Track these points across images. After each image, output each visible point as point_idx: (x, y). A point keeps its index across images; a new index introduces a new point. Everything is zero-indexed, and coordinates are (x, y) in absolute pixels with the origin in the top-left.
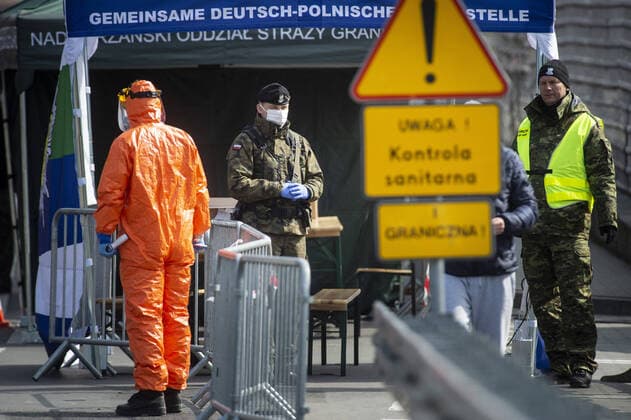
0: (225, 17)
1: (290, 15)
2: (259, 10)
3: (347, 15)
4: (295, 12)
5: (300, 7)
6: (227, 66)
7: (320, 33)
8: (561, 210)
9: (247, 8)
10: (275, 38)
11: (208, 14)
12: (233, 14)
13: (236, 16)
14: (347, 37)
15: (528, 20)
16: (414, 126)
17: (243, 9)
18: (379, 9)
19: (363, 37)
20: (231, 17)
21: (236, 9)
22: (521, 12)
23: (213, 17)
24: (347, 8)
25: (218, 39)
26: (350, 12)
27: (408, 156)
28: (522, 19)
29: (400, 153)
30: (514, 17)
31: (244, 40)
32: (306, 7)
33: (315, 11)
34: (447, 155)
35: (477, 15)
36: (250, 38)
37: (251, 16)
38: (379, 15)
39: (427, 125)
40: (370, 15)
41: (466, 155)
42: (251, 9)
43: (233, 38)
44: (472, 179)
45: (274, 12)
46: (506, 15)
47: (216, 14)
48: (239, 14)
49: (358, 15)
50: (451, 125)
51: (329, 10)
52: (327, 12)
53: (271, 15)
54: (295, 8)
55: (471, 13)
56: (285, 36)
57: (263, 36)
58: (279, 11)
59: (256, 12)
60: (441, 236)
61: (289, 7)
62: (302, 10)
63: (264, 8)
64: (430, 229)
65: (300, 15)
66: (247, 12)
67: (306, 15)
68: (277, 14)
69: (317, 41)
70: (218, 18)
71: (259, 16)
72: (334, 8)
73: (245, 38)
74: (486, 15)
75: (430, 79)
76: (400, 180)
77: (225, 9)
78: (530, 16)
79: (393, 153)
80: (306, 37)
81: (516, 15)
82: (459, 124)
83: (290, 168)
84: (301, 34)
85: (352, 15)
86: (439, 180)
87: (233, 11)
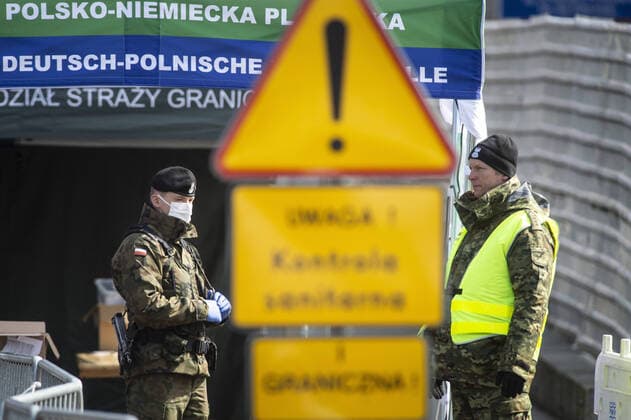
0: (22, 69)
1: (113, 67)
2: (71, 59)
3: (194, 69)
4: (121, 64)
5: (128, 57)
6: (23, 142)
7: (153, 99)
8: (465, 346)
9: (54, 57)
10: (90, 103)
12: (33, 65)
13: (38, 67)
14: (189, 105)
15: (445, 81)
16: (310, 217)
17: (47, 58)
18: (239, 61)
19: (211, 105)
20: (31, 69)
21: (38, 58)
22: (437, 70)
23: (6, 69)
24: (193, 58)
25: (12, 104)
26: (198, 64)
28: (437, 80)
29: (288, 260)
30: (427, 77)
31: (47, 107)
32: (136, 57)
33: (148, 62)
36: (57, 104)
37: (59, 68)
38: (239, 69)
39: (332, 218)
40: (226, 70)
41: (390, 264)
42: (59, 58)
43: (33, 104)
44: (398, 302)
45: (92, 62)
47: (10, 64)
48: (43, 64)
49: (209, 69)
50: (367, 218)
51: (168, 62)
52: (165, 65)
53: (88, 67)
54: (121, 58)
56: (104, 102)
57: (75, 101)
58: (98, 62)
59: (65, 63)
60: (348, 390)
61: (113, 56)
62: (131, 60)
63: (78, 57)
64: (332, 378)
65: (128, 67)
66: (54, 63)
67: (136, 67)
68: (96, 66)
69: (147, 110)
70: (13, 69)
71: (71, 68)
72: (176, 59)
73: (50, 104)
75: (337, 145)
76: (287, 302)
77: (22, 58)
78: (449, 76)
79: (278, 260)
80: (133, 104)
81: (430, 74)
82: (380, 216)
83: (199, 284)
84: (126, 100)
85: (201, 69)
86: (348, 302)
87: (33, 60)
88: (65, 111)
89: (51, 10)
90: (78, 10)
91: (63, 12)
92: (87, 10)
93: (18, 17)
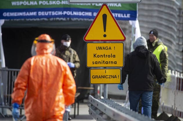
0: (42, 15)
1: (61, 14)
10: (54, 20)
11: (37, 14)
16: (100, 48)
18: (87, 13)
22: (128, 14)
23: (39, 15)
24: (78, 12)
27: (98, 56)
29: (96, 56)
31: (46, 21)
33: (68, 13)
34: (109, 56)
35: (115, 15)
37: (50, 14)
38: (87, 15)
41: (114, 56)
42: (50, 12)
45: (57, 13)
46: (123, 15)
47: (40, 13)
49: (81, 15)
50: (110, 48)
51: (73, 13)
54: (63, 12)
55: (113, 14)
60: (107, 78)
61: (61, 12)
62: (65, 13)
63: (54, 12)
64: (104, 76)
67: (66, 14)
69: (67, 21)
74: (118, 15)
75: (105, 36)
76: (96, 63)
77: (42, 12)
78: (131, 16)
81: (126, 15)
82: (112, 48)
83: (70, 59)
86: (107, 63)
88: (49, 21)
89: (48, 2)
90: (54, 3)
91: (51, 3)
92: (56, 2)
93: (42, 4)
